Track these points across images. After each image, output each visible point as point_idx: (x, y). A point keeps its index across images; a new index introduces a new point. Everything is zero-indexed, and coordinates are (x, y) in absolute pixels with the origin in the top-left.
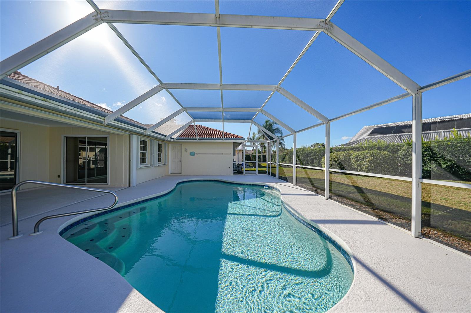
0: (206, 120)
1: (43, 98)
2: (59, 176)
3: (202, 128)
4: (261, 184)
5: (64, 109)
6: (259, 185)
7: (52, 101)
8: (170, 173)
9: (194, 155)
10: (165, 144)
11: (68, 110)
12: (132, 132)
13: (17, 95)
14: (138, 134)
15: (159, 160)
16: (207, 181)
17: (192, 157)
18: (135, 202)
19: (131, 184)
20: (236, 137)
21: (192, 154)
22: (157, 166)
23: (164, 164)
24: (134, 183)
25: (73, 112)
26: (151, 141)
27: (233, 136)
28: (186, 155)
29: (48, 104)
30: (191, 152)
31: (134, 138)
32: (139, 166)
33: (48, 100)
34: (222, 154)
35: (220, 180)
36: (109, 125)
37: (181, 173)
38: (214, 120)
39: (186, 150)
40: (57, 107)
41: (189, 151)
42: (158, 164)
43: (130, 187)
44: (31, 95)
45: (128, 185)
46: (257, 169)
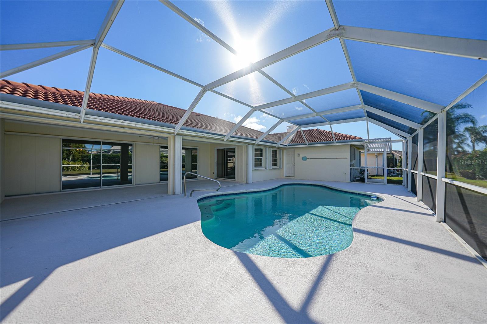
0: (311, 125)
1: (195, 132)
2: (214, 173)
3: (319, 132)
4: (368, 194)
5: (204, 136)
6: (366, 195)
7: (198, 133)
8: (285, 176)
9: (306, 160)
10: (280, 150)
11: (205, 136)
12: (249, 144)
13: (186, 133)
14: (253, 144)
15: (274, 164)
16: (314, 185)
17: (304, 161)
18: (240, 192)
19: (248, 181)
20: (352, 139)
21: (304, 159)
22: (271, 170)
23: (279, 168)
24: (250, 181)
25: (208, 136)
26: (265, 148)
27: (349, 137)
28: (298, 160)
29: (197, 135)
30: (303, 156)
31: (250, 147)
32: (254, 169)
33: (197, 133)
34: (337, 158)
35: (322, 185)
36: (228, 141)
37: (294, 177)
38: (319, 124)
39: (298, 155)
40: (200, 135)
41: (301, 156)
42: (271, 167)
43: (247, 183)
44: (190, 132)
45: (246, 182)
46: (386, 178)
